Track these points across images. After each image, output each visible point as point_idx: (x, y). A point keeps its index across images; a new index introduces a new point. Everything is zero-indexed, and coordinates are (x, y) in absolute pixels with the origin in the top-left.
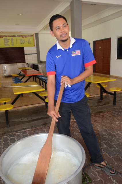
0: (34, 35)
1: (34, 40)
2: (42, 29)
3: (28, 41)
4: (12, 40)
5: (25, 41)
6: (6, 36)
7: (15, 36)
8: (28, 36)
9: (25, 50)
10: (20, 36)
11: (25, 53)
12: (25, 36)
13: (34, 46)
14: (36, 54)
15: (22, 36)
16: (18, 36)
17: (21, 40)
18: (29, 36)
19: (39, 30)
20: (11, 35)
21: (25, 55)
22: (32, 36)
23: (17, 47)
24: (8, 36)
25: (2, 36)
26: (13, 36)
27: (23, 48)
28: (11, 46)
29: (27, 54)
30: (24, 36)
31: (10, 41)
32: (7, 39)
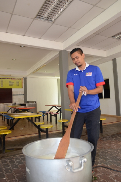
0: (22, 78)
1: (22, 82)
2: (31, 73)
3: (16, 84)
4: (2, 82)
5: (13, 83)
7: (5, 79)
9: (13, 91)
10: (9, 79)
11: (13, 94)
12: (14, 79)
13: (22, 88)
14: (23, 95)
15: (12, 79)
16: (8, 79)
17: (10, 82)
18: (18, 79)
19: (28, 74)
20: (1, 78)
21: (13, 96)
22: (21, 79)
23: (6, 88)
26: (3, 79)
27: (11, 89)
29: (14, 95)
30: (13, 79)
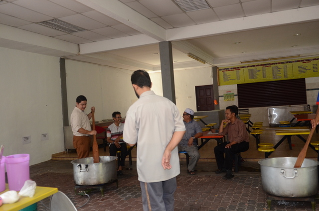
3: (312, 69)
4: (285, 68)
5: (307, 68)
6: (276, 63)
7: (290, 62)
8: (313, 60)
9: (306, 83)
10: (298, 61)
11: (307, 88)
12: (308, 60)
15: (303, 61)
16: (295, 61)
17: (300, 67)
18: (315, 59)
20: (283, 62)
21: (308, 93)
23: (294, 78)
24: (279, 63)
25: (269, 64)
26: (287, 62)
27: (303, 80)
28: (283, 78)
29: (308, 90)
30: (306, 60)
31: (282, 70)
32: (277, 68)
